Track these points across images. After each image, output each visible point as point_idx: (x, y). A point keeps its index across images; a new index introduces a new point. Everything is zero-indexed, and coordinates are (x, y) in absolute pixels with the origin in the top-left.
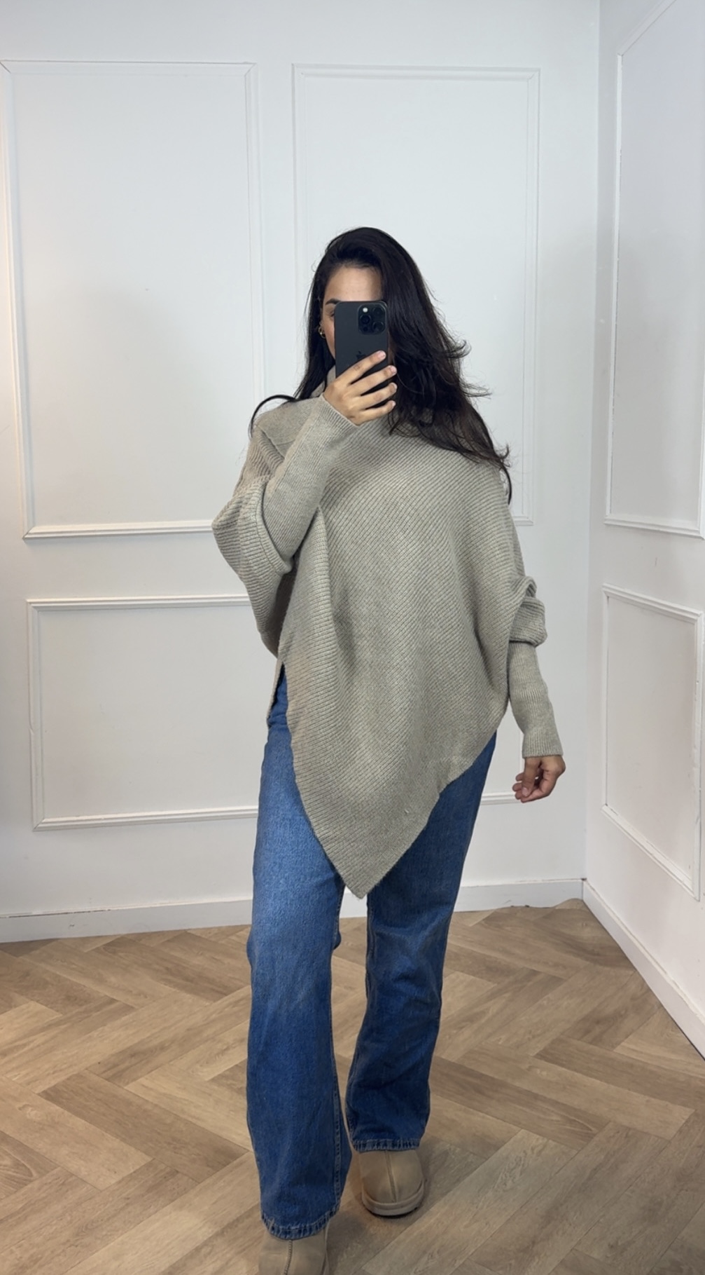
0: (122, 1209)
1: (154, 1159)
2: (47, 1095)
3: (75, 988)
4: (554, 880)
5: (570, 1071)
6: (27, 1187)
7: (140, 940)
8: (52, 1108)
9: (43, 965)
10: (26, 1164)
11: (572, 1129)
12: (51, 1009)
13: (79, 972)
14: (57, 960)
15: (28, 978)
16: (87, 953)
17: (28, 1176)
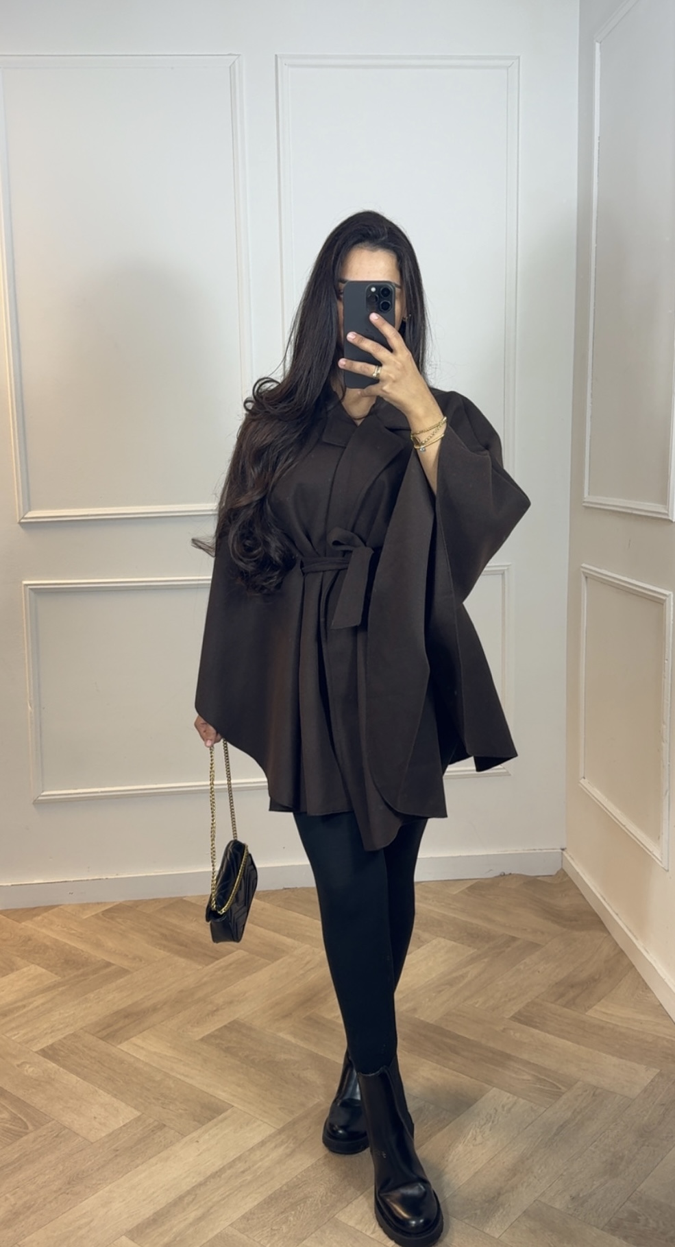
0: (110, 1160)
1: (143, 1113)
2: (44, 1053)
3: (73, 952)
4: (535, 850)
5: (543, 1033)
6: (22, 1139)
7: (137, 906)
8: (49, 1065)
9: (44, 931)
10: (23, 1118)
11: (542, 1087)
12: (50, 973)
13: (78, 937)
14: (58, 926)
15: (30, 943)
16: (86, 919)
17: (25, 1128)
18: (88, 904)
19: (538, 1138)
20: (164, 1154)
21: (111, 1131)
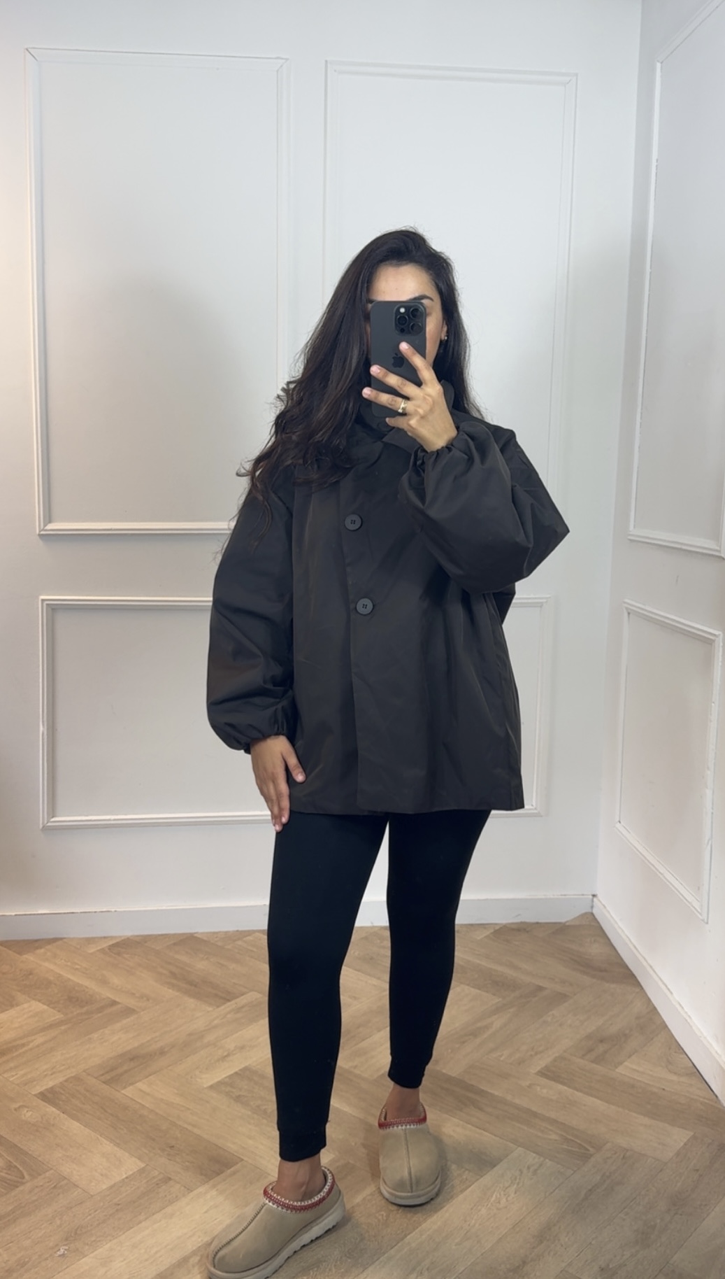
0: (113, 1215)
1: (147, 1165)
2: (43, 1096)
3: (76, 988)
4: (565, 895)
5: (571, 1090)
6: (18, 1189)
7: (146, 942)
8: (48, 1110)
9: (46, 964)
10: (18, 1166)
11: (570, 1148)
12: (52, 1010)
13: (84, 973)
14: (61, 959)
15: (31, 977)
16: (92, 954)
17: (21, 1178)
18: (93, 939)
19: (566, 1203)
20: (169, 1210)
21: (113, 1183)
